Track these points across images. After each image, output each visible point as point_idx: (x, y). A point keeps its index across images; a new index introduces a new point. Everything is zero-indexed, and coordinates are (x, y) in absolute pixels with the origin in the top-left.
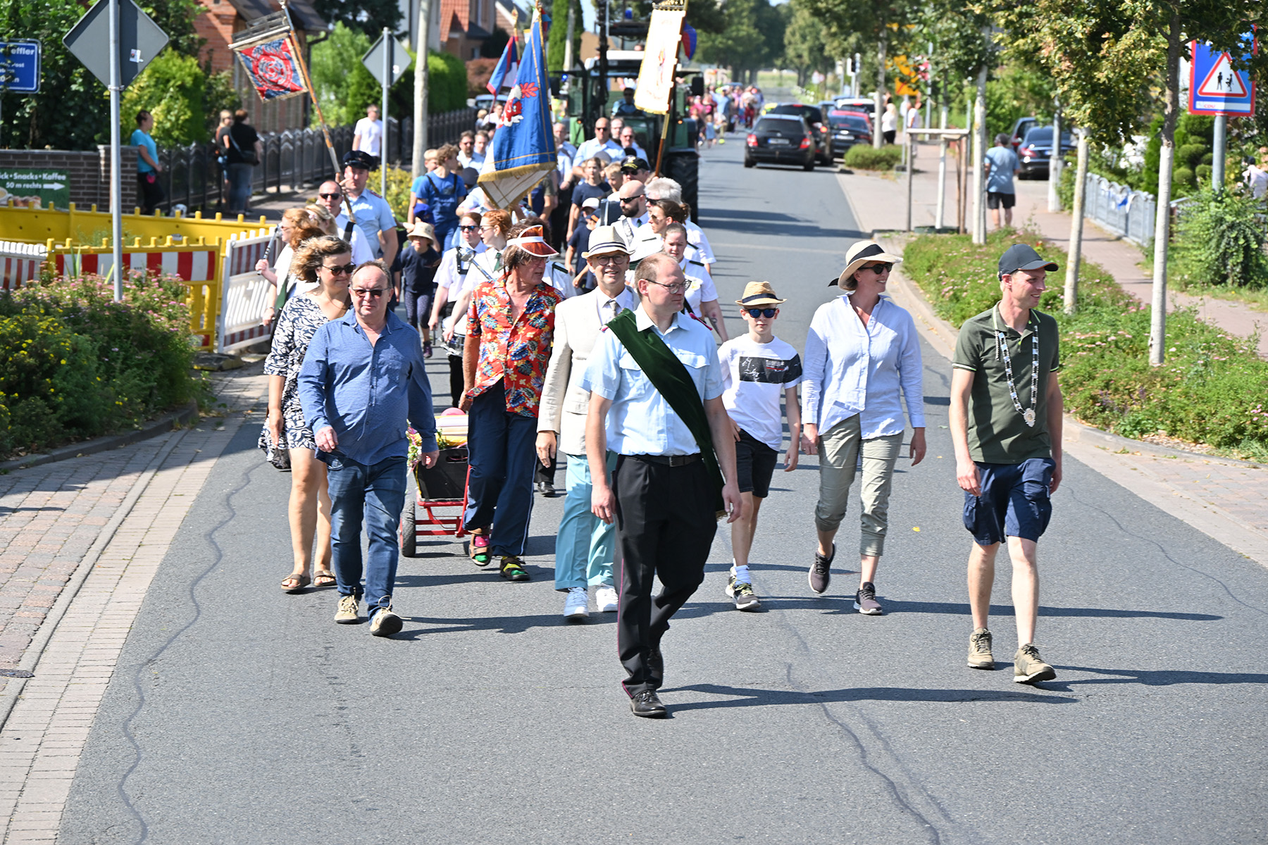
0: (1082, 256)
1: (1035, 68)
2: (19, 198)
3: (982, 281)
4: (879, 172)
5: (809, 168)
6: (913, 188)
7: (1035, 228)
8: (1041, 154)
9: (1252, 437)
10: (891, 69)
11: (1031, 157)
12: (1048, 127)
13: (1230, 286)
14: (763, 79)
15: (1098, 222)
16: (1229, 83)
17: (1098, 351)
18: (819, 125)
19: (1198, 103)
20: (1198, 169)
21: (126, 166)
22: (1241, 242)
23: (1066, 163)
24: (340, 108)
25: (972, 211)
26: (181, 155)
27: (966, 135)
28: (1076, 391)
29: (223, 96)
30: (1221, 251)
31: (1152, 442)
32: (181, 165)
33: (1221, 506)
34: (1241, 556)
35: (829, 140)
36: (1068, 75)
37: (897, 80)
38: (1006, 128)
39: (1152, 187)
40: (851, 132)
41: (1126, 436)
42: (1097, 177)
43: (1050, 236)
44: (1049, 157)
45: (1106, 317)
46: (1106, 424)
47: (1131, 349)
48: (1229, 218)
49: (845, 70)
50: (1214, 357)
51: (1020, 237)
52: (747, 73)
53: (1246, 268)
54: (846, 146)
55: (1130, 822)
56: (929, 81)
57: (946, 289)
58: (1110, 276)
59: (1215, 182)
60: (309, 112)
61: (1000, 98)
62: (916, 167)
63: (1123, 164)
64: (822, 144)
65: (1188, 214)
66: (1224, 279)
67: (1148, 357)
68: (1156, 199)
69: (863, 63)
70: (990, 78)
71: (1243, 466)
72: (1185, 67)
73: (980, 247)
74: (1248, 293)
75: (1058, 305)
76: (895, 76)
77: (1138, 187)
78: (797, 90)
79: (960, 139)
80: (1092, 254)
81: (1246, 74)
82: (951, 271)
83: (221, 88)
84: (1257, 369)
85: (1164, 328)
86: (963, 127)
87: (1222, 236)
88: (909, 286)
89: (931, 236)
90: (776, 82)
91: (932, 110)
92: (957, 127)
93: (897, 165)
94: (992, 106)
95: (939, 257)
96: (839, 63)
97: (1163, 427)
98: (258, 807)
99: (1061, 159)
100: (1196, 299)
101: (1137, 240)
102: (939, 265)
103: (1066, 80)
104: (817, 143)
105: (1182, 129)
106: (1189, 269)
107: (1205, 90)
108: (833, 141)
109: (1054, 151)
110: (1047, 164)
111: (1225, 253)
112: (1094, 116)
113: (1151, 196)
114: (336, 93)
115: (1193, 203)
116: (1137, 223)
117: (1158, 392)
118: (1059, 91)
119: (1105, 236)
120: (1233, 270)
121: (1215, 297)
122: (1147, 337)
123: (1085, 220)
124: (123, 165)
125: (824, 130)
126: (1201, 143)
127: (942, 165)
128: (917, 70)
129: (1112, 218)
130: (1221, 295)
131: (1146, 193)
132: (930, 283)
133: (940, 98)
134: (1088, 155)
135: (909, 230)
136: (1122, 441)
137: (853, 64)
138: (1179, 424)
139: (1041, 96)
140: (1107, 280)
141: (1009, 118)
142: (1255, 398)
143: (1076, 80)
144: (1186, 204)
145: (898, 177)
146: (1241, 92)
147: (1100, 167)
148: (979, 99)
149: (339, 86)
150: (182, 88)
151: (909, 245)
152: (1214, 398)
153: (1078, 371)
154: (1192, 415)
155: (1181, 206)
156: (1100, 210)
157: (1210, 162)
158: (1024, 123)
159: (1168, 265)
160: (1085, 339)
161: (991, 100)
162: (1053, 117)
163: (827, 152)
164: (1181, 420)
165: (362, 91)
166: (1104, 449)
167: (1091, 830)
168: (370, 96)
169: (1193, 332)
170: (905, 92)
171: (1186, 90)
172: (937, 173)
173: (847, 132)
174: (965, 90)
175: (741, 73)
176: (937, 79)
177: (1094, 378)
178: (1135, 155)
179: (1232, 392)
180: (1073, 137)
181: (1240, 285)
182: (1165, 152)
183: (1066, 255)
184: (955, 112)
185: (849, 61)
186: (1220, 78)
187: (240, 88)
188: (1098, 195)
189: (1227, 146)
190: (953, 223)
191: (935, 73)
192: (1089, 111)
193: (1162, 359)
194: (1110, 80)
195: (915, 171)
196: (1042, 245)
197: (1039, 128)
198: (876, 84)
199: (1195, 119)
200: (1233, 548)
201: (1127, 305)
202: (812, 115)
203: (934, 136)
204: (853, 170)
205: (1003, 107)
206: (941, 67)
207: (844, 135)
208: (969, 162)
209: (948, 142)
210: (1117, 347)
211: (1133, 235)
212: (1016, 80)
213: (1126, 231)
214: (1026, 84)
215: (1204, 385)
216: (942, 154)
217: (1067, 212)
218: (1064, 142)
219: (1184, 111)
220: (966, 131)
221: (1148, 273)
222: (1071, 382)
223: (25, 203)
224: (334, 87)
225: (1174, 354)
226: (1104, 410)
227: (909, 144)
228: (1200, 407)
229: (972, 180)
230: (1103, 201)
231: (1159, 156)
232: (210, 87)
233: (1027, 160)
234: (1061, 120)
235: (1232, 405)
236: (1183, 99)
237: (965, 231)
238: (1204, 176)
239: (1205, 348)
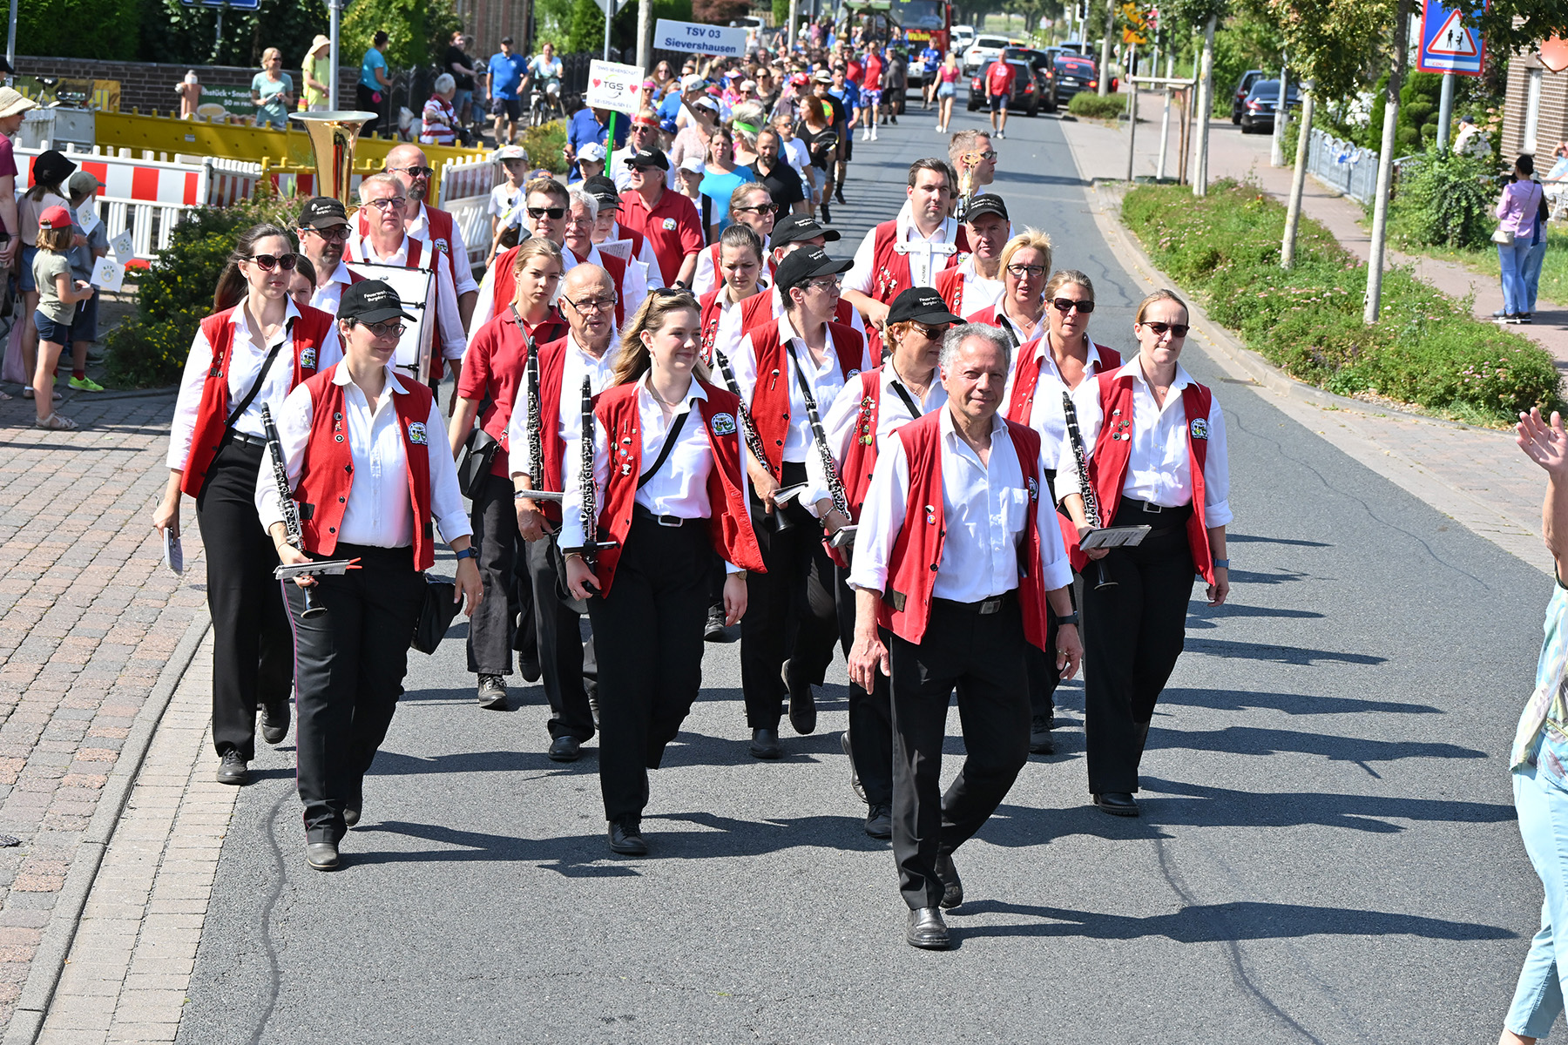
0: (1301, 211)
1: (1264, 18)
2: (236, 116)
3: (1200, 233)
4: (1103, 121)
5: (1032, 113)
6: (1135, 137)
7: (1255, 181)
8: (1267, 108)
9: (1463, 398)
10: (1118, 16)
11: (1256, 110)
12: (1274, 81)
13: (1449, 247)
14: (989, 23)
15: (1320, 178)
16: (1460, 41)
17: (1313, 307)
18: (1045, 70)
19: (1426, 60)
20: (1423, 128)
21: (345, 87)
22: (1464, 203)
23: (1291, 118)
24: (563, 37)
25: (1193, 163)
26: (400, 79)
27: (1191, 86)
28: (1288, 346)
29: (445, 20)
30: (1443, 211)
31: (1362, 400)
32: (400, 90)
33: (1427, 466)
34: (1444, 516)
35: (1053, 86)
36: (1295, 27)
37: (1125, 27)
38: (1233, 80)
39: (1376, 144)
40: (1076, 79)
41: (1336, 393)
42: (1322, 132)
43: (1269, 191)
44: (1274, 111)
45: (1322, 273)
46: (1317, 380)
47: (1346, 306)
48: (1452, 178)
49: (1073, 16)
50: (1429, 317)
51: (1241, 189)
52: (975, 16)
53: (1466, 228)
54: (1071, 92)
55: (1318, 775)
56: (1158, 29)
57: (1164, 240)
58: (1329, 233)
59: (1440, 142)
60: (532, 39)
61: (1228, 49)
62: (1140, 116)
63: (1349, 121)
64: (1047, 90)
65: (1411, 174)
66: (1443, 239)
67: (1362, 314)
68: (1378, 157)
69: (1091, 11)
70: (1219, 27)
71: (1452, 427)
72: (1416, 24)
73: (1200, 198)
74: (1467, 254)
75: (1276, 260)
76: (1122, 24)
77: (1363, 144)
78: (1025, 35)
79: (1185, 90)
80: (1313, 210)
81: (1478, 33)
82: (1169, 221)
83: (444, 13)
84: (1471, 330)
85: (1379, 286)
86: (1191, 77)
87: (1444, 196)
88: (1126, 235)
89: (1152, 186)
90: (1003, 26)
91: (1158, 59)
92: (1183, 76)
93: (1120, 114)
94: (1219, 56)
95: (1158, 207)
96: (1067, 8)
97: (1373, 385)
98: (451, 729)
99: (1287, 113)
100: (1413, 258)
101: (1358, 197)
102: (1159, 215)
103: (1294, 32)
104: (1042, 89)
105: (1409, 87)
106: (1408, 229)
107: (1433, 48)
108: (1057, 87)
109: (1280, 106)
110: (1273, 117)
111: (1445, 214)
112: (1318, 69)
113: (1375, 154)
114: (560, 22)
115: (1417, 162)
116: (1361, 181)
117: (1371, 350)
118: (1286, 43)
119: (1327, 193)
120: (1453, 231)
121: (1434, 257)
122: (1363, 294)
123: (1306, 176)
124: (340, 87)
125: (1049, 75)
126: (1428, 101)
127: (1166, 115)
128: (1145, 17)
129: (1334, 174)
130: (1440, 255)
131: (1370, 150)
132: (1148, 233)
133: (1168, 46)
134: (1312, 110)
135: (1130, 179)
136: (1331, 397)
137: (1082, 10)
138: (1390, 382)
139: (1269, 50)
140: (1326, 236)
141: (1237, 71)
142: (1468, 360)
143: (1303, 32)
144: (1410, 162)
145: (1122, 126)
146: (1471, 51)
147: (1325, 123)
148: (1206, 52)
149: (564, 15)
150: (403, 10)
151: (1128, 193)
152: (1427, 358)
153: (1291, 326)
154: (1403, 374)
155: (1405, 164)
156: (1322, 166)
157: (1436, 122)
158: (1250, 76)
159: (1387, 224)
160: (1301, 294)
161: (1219, 52)
162: (1280, 70)
163: (1051, 98)
164: (1392, 379)
165: (586, 20)
166: (1314, 405)
167: (1280, 782)
168: (593, 26)
169: (1409, 290)
170: (1133, 39)
171: (1415, 47)
172: (1161, 123)
173: (1071, 79)
174: (1194, 40)
175: (968, 15)
176: (1165, 28)
177: (1307, 334)
178: (1362, 111)
179: (1444, 353)
180: (1299, 91)
181: (1459, 247)
182: (1390, 109)
183: (1286, 209)
184: (1182, 62)
185: (1078, 7)
186: (1450, 36)
187: (463, 13)
188: (1321, 150)
189: (1454, 106)
190: (1175, 174)
191: (1163, 21)
192: (1313, 63)
193: (1376, 317)
194: (1336, 33)
195: (1138, 121)
196: (1262, 199)
197: (1266, 81)
198: (1104, 31)
199: (1423, 77)
200: (1437, 508)
201: (1344, 261)
202: (1037, 60)
203: (1159, 86)
204: (1078, 117)
205: (1230, 59)
206: (1170, 15)
207: (1069, 82)
208: (1194, 113)
209: (1173, 92)
210: (1332, 302)
211: (1354, 192)
212: (1244, 32)
213: (1348, 187)
214: (1255, 36)
215: (1417, 344)
216: (1166, 105)
217: (1290, 167)
218: (1290, 96)
219: (1411, 68)
220: (1192, 81)
221: (1367, 231)
222: (1284, 337)
223: (242, 121)
224: (559, 15)
225: (1389, 312)
226: (1315, 366)
227: (1133, 92)
228: (1412, 366)
229: (1196, 131)
230: (1326, 157)
231: (1384, 113)
232: (433, 11)
233: (1252, 113)
234: (1289, 72)
235: (1444, 365)
236: (1413, 56)
237: (1186, 182)
238: (1430, 137)
239: (1420, 307)
